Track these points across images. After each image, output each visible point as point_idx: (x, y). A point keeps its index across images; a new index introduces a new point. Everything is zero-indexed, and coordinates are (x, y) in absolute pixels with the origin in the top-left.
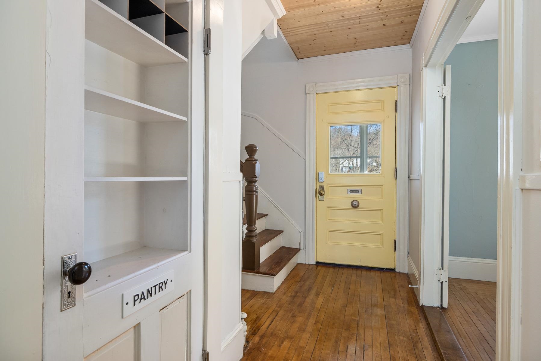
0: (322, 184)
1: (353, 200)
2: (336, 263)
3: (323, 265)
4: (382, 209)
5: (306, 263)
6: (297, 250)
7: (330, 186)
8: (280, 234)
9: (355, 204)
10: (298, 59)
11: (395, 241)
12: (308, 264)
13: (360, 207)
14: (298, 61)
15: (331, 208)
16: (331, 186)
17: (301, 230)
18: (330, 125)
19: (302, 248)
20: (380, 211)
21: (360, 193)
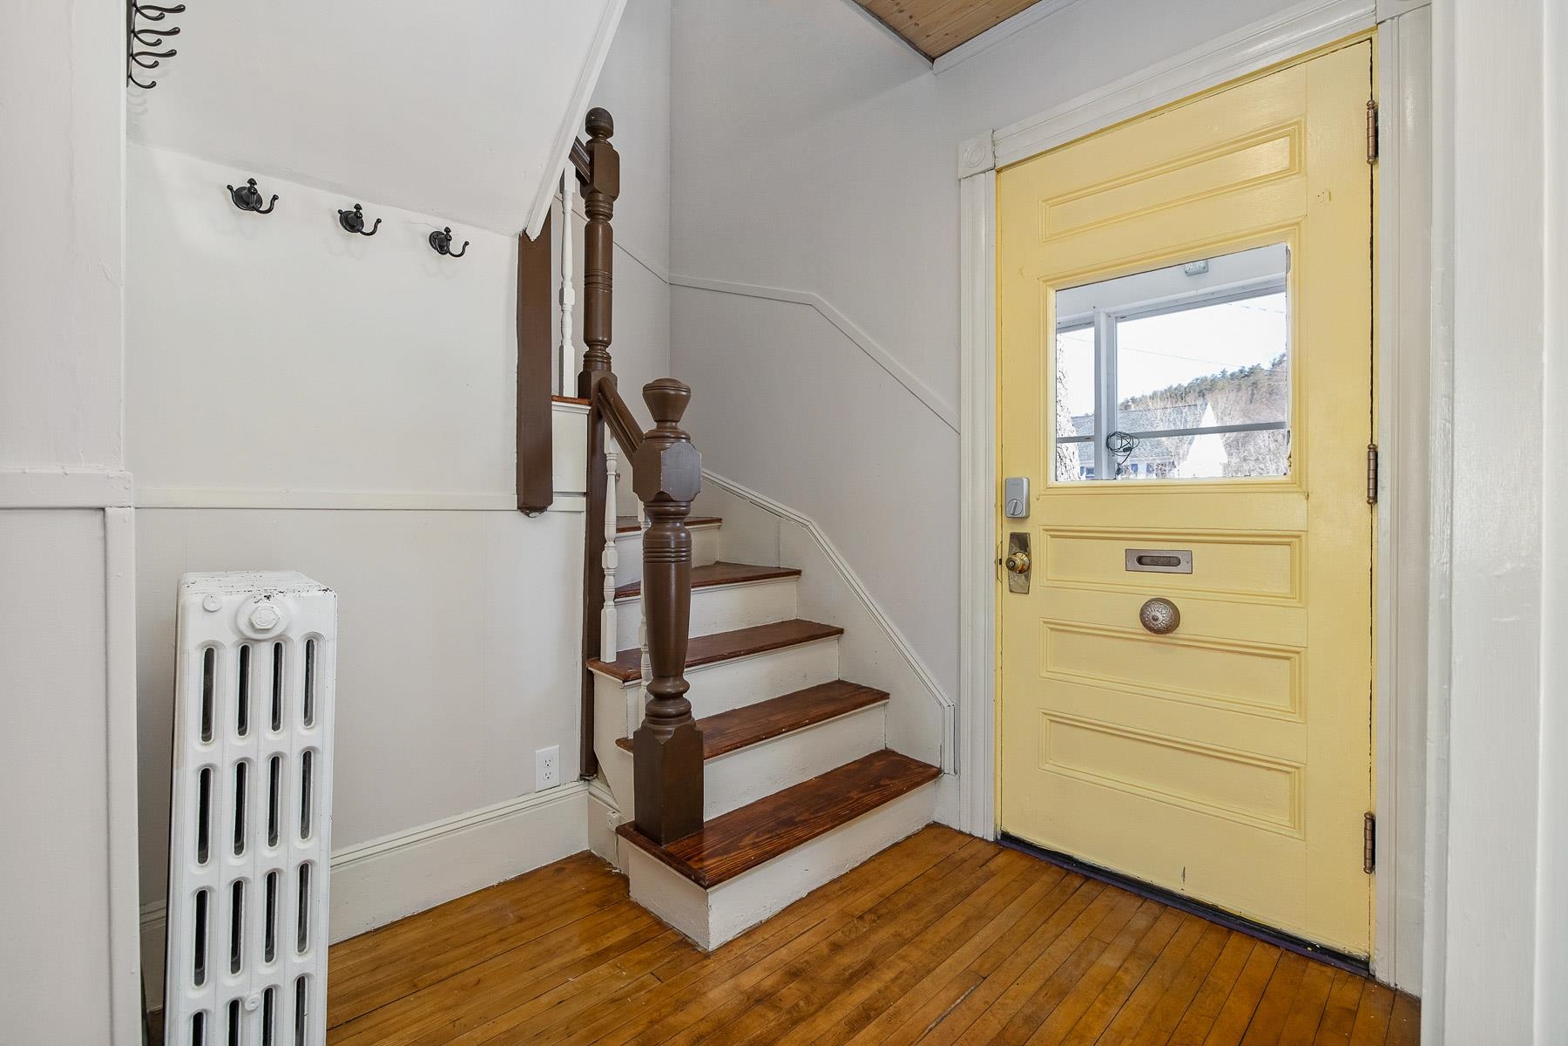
0: (1020, 529)
1: (1153, 600)
2: (1075, 857)
3: (1027, 851)
4: (1298, 653)
5: (964, 830)
6: (930, 774)
7: (1052, 536)
8: (874, 701)
9: (1156, 619)
10: (932, 60)
11: (1371, 820)
12: (971, 835)
13: (1184, 630)
14: (931, 69)
15: (1058, 628)
16: (1057, 533)
17: (947, 699)
18: (1052, 286)
19: (948, 767)
20: (1288, 658)
21: (1183, 566)
